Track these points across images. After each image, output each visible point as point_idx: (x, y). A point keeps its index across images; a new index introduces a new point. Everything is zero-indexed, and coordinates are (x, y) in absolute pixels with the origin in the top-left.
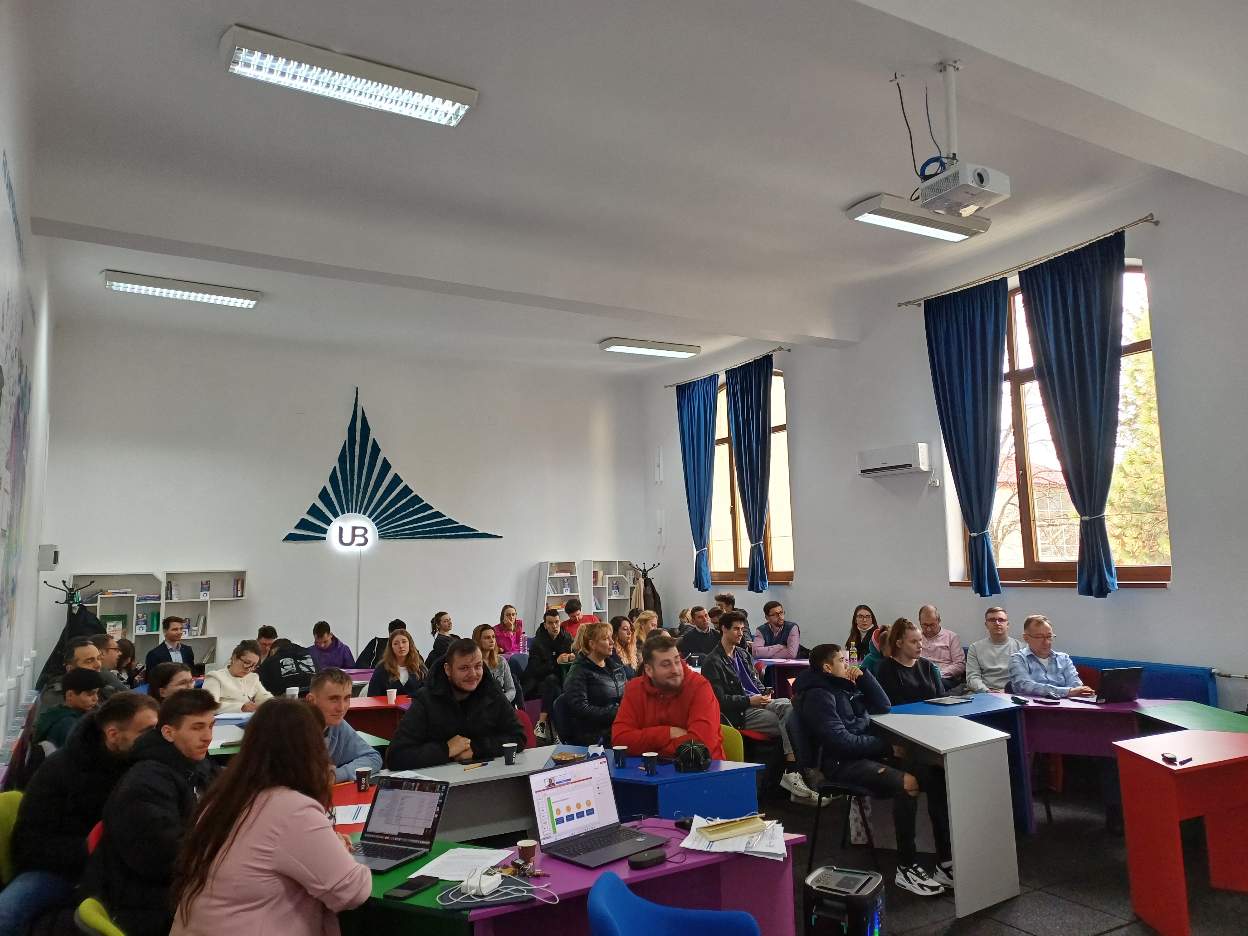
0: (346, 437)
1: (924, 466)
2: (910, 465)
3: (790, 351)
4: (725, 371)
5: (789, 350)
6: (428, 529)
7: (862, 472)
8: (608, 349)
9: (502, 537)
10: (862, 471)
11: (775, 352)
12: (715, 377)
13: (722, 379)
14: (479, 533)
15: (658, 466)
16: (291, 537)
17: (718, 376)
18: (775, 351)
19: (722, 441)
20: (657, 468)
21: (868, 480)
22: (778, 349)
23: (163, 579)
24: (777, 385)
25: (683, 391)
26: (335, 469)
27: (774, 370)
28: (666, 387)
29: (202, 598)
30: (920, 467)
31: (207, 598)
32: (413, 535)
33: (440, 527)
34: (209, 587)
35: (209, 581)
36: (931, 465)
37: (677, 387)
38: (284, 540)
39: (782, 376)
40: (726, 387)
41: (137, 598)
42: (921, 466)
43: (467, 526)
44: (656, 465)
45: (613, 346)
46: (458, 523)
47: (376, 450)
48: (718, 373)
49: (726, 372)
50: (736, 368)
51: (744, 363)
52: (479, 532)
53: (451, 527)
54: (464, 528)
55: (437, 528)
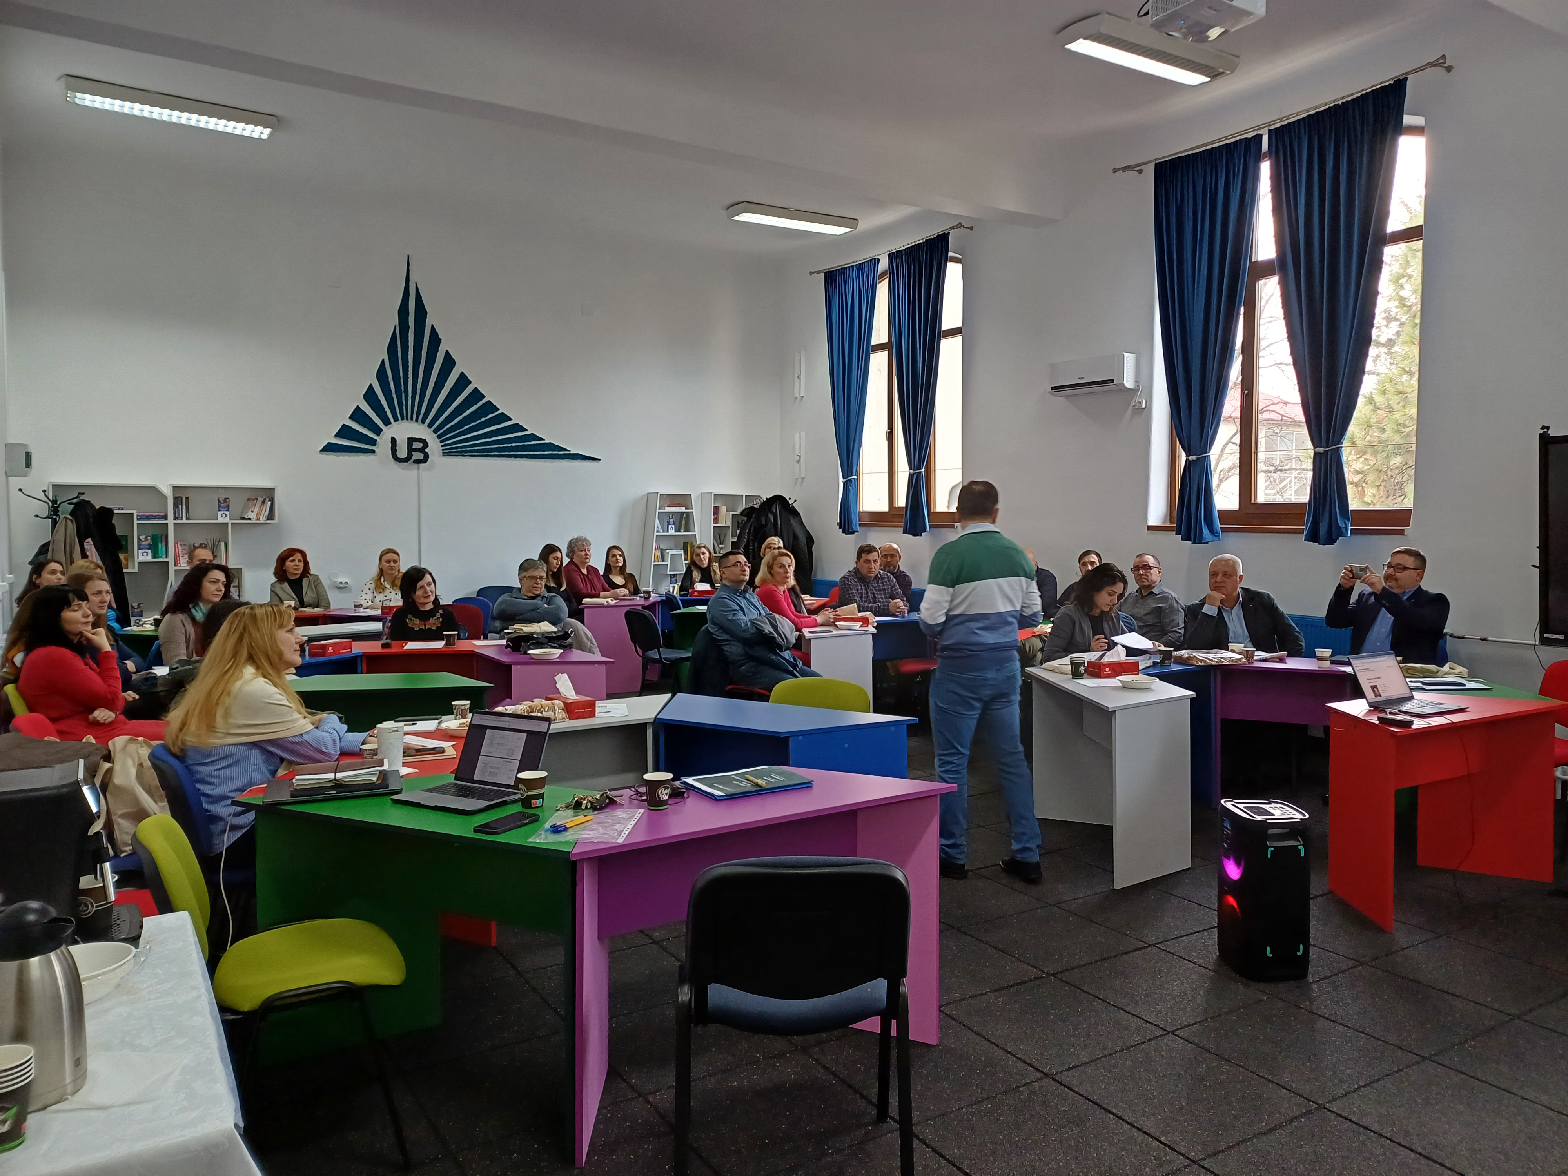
0: (396, 321)
1: (1129, 383)
2: (1112, 381)
3: (972, 230)
4: (887, 254)
5: (971, 228)
6: (505, 445)
7: (1052, 390)
8: (737, 217)
9: (600, 460)
10: (1052, 387)
11: (953, 230)
12: (875, 261)
13: (884, 264)
14: (570, 454)
15: (799, 377)
16: (330, 448)
17: (879, 260)
18: (953, 228)
19: (880, 347)
20: (797, 380)
21: (1059, 400)
22: (957, 225)
23: (168, 492)
24: (953, 274)
25: (832, 278)
26: (383, 362)
27: (950, 254)
28: (811, 273)
29: (220, 520)
30: (1124, 384)
31: (227, 520)
32: (486, 453)
33: (520, 444)
34: (228, 506)
35: (228, 498)
36: (1137, 381)
37: (826, 273)
38: (321, 451)
39: (961, 263)
40: (888, 276)
41: (137, 516)
42: (1125, 382)
43: (556, 444)
44: (796, 375)
45: (744, 214)
46: (544, 440)
47: (435, 340)
48: (879, 257)
49: (889, 255)
50: (901, 251)
51: (913, 244)
52: (571, 452)
53: (534, 444)
54: (551, 446)
55: (517, 444)
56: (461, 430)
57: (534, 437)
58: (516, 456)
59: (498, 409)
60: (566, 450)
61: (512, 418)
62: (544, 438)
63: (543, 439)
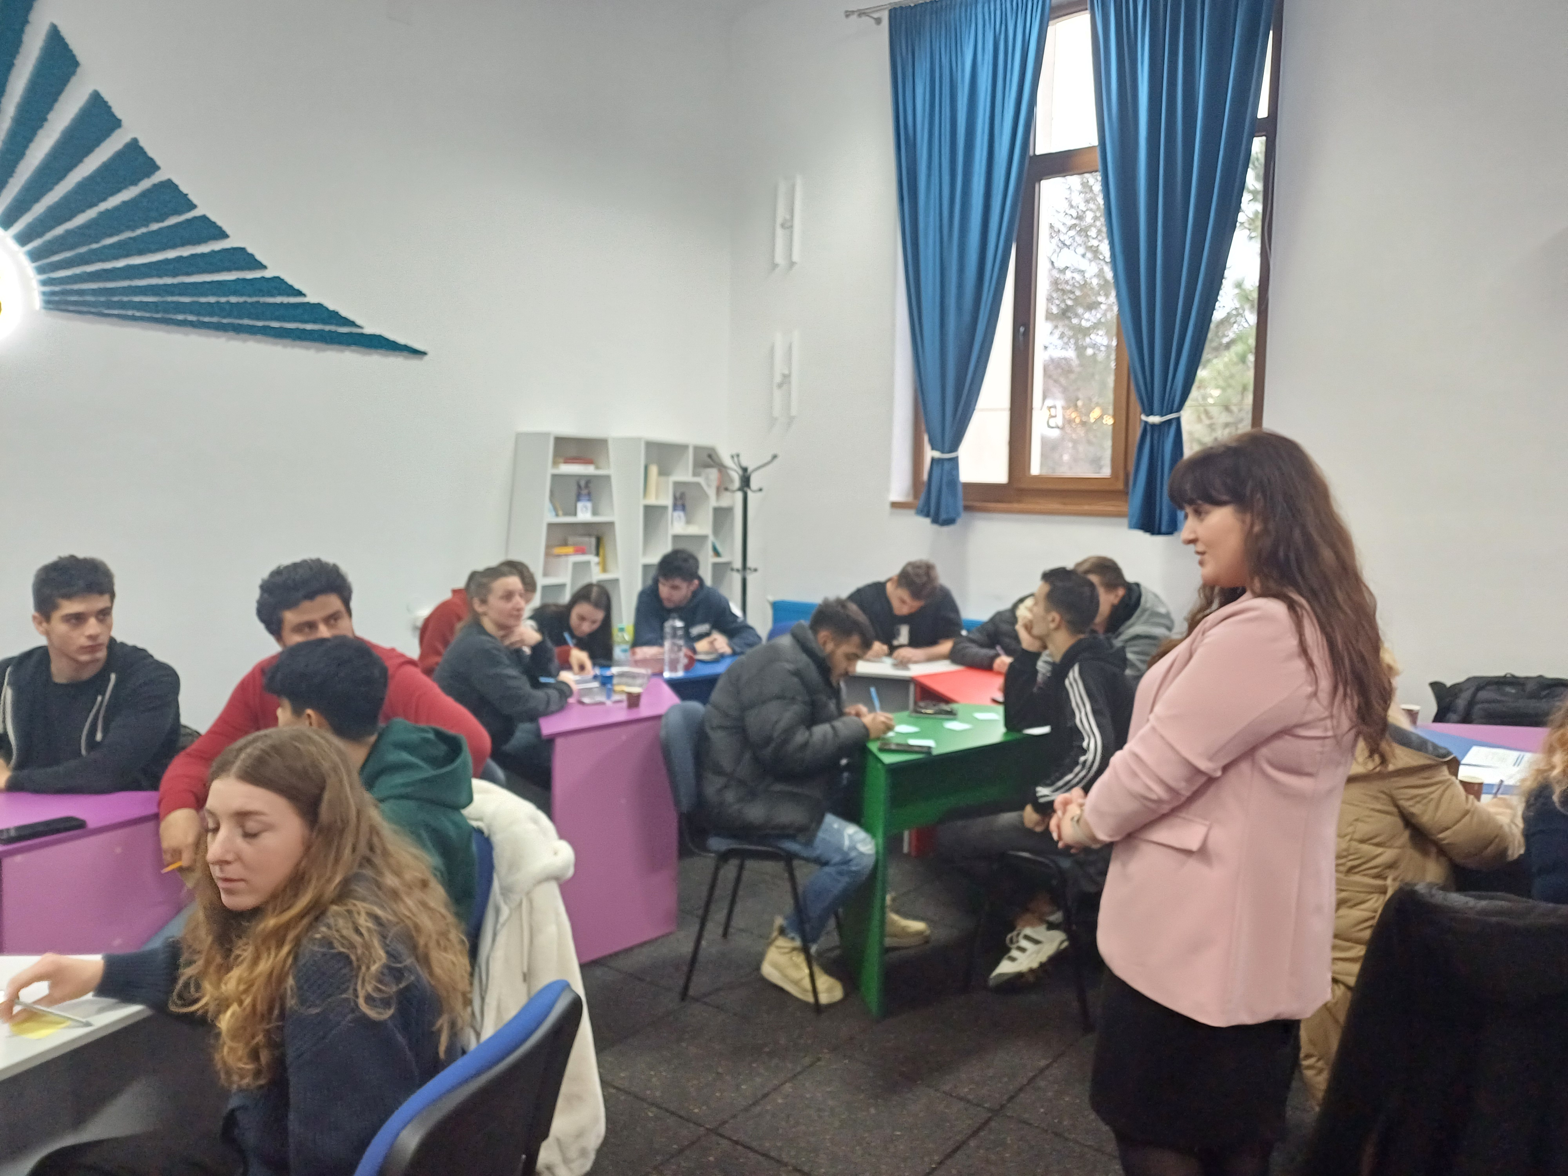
33: (247, 300)
43: (331, 308)
53: (282, 304)
54: (318, 312)
55: (241, 299)
56: (95, 246)
57: (279, 286)
58: (238, 329)
59: (193, 207)
60: (352, 324)
61: (228, 232)
62: (304, 291)
63: (300, 293)
